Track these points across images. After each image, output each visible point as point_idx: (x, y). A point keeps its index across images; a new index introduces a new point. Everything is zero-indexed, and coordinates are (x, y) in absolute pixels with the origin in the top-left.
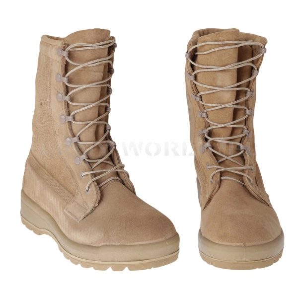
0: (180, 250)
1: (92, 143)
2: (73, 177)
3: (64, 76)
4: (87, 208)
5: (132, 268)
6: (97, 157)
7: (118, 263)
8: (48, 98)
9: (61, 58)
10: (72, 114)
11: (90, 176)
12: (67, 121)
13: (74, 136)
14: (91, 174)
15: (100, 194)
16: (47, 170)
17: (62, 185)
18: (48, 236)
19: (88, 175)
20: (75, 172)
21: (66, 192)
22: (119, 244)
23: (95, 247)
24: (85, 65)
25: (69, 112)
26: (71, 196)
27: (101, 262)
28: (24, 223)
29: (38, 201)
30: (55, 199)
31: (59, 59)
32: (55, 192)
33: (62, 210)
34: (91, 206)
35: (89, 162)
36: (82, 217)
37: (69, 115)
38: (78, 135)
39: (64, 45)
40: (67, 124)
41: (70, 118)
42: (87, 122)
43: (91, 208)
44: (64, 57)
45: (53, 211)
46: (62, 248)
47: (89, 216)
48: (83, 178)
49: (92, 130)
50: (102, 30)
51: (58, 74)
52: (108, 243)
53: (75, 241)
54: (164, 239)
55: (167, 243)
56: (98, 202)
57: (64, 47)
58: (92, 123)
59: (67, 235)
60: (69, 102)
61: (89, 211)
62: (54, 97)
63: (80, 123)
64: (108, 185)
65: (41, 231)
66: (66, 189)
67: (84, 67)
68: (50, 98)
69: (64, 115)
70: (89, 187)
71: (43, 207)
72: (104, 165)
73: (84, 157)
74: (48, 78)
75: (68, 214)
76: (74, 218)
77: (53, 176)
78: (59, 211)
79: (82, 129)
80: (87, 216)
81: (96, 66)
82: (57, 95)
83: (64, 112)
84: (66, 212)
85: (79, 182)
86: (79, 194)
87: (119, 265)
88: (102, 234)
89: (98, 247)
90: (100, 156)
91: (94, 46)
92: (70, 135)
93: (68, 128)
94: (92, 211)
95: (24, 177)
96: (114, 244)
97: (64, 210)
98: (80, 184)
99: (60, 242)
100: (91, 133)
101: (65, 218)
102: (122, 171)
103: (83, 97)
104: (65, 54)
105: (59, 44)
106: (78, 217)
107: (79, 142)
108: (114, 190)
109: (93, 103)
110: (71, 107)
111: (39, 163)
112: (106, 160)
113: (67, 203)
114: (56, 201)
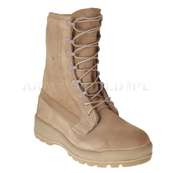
0: (153, 153)
1: (90, 83)
2: (77, 106)
3: (72, 39)
4: (90, 126)
5: (124, 165)
6: (93, 93)
7: (115, 162)
8: (59, 54)
9: (70, 27)
10: (77, 65)
11: (90, 106)
12: (73, 69)
13: (78, 79)
14: (91, 104)
15: (98, 117)
16: (57, 102)
17: (69, 112)
18: (58, 146)
19: (88, 105)
20: (79, 103)
21: (73, 116)
22: (116, 149)
23: (98, 152)
24: (86, 32)
25: (74, 63)
26: (77, 119)
27: (103, 162)
28: (37, 137)
29: (51, 123)
30: (65, 121)
31: (69, 28)
32: (64, 117)
33: (70, 128)
34: (92, 125)
35: (88, 96)
36: (87, 132)
37: (74, 65)
38: (81, 78)
39: (72, 19)
40: (73, 71)
41: (75, 67)
42: (87, 70)
43: (92, 127)
44: (72, 27)
45: (63, 129)
46: (71, 153)
47: (91, 132)
48: (85, 106)
49: (90, 75)
50: (96, 9)
51: (67, 38)
52: (108, 149)
53: (83, 148)
54: (145, 145)
55: (148, 148)
56: (97, 122)
57: (72, 20)
58: (90, 70)
59: (75, 144)
60: (75, 57)
61: (92, 128)
62: (63, 54)
63: (82, 70)
64: (102, 111)
65: (52, 143)
66: (73, 114)
67: (86, 34)
68: (61, 54)
69: (71, 65)
70: (90, 113)
71: (55, 127)
72: (98, 98)
73: (85, 93)
74: (59, 41)
75: (75, 130)
76: (80, 134)
77: (61, 106)
78: (68, 129)
79: (83, 74)
80: (90, 131)
81: (93, 33)
82: (66, 52)
83: (71, 63)
84: (74, 130)
85: (82, 109)
86: (83, 117)
87: (116, 163)
88: (104, 143)
89: (101, 152)
90: (95, 92)
91: (92, 19)
92: (75, 78)
93: (74, 74)
94: (94, 128)
95: (38, 106)
96: (112, 149)
97: (73, 128)
98: (83, 111)
99: (70, 149)
100: (89, 77)
101: (73, 134)
102: (109, 101)
103: (83, 53)
104: (73, 24)
105: (69, 18)
106: (83, 133)
107: (81, 83)
108: (106, 114)
109: (90, 57)
110: (75, 60)
111: (50, 97)
112: (99, 94)
113: (74, 124)
114: (65, 122)
